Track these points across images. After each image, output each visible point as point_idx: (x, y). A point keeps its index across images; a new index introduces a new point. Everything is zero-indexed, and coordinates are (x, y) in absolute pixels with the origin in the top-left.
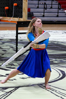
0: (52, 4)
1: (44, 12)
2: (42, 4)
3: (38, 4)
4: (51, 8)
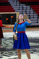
0: (34, 16)
2: (28, 16)
4: (33, 18)
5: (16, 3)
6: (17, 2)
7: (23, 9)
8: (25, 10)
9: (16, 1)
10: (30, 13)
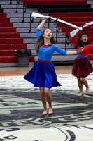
5: (15, 6)
6: (18, 4)
7: (32, 22)
9: (15, 2)
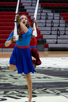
0: (65, 31)
1: (57, 39)
2: (55, 30)
3: (51, 31)
4: (65, 34)
7: (47, 19)
8: (50, 21)
10: (59, 26)
